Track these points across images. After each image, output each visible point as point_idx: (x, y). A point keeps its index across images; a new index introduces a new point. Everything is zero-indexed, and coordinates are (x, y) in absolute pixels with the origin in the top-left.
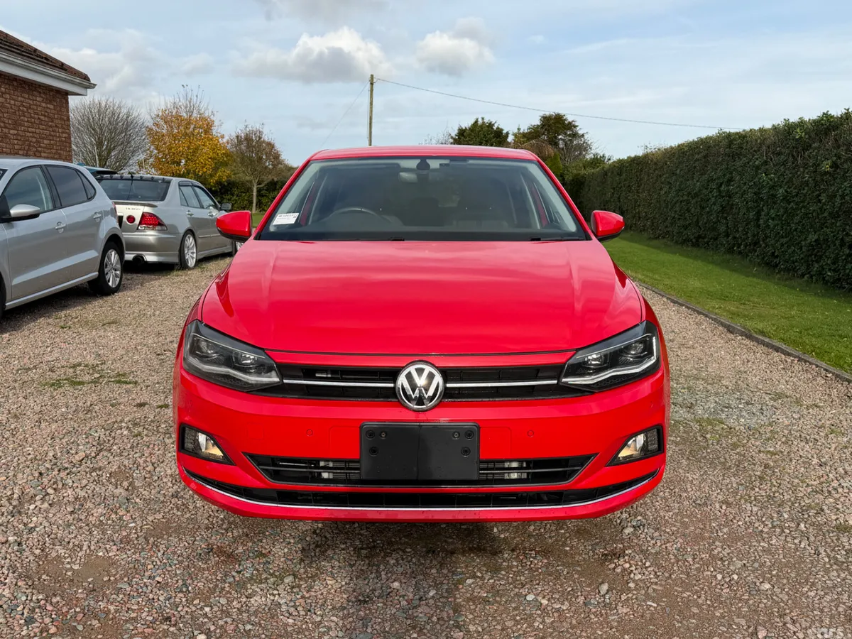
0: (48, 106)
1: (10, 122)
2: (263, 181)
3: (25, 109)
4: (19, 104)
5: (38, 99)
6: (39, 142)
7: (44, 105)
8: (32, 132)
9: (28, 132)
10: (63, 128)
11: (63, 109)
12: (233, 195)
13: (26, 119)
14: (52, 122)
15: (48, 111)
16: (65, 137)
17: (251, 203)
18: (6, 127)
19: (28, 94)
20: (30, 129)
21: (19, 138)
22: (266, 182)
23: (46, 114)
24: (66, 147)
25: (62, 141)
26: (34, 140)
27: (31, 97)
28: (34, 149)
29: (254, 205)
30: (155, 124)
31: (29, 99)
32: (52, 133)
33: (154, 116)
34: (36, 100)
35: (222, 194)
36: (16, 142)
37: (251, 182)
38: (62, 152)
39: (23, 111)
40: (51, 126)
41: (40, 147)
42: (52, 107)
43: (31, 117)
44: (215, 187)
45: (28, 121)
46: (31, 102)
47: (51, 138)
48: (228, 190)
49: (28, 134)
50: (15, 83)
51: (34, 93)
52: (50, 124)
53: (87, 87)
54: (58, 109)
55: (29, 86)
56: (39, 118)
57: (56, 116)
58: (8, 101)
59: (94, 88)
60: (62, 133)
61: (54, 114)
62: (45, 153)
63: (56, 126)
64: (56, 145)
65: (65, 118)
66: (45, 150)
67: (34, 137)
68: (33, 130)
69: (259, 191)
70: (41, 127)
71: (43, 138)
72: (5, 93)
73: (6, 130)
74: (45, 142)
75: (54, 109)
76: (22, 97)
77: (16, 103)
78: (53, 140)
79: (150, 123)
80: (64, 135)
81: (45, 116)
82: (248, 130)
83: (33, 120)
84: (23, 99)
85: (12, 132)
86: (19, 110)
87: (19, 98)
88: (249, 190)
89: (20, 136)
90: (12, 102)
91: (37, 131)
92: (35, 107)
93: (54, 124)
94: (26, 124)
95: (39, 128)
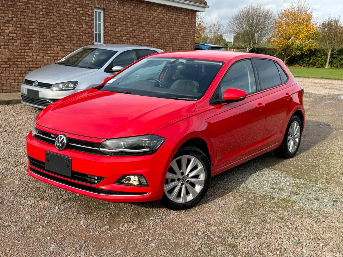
0: (185, 17)
1: (165, 26)
2: (335, 49)
3: (173, 20)
4: (171, 17)
5: (180, 15)
6: (178, 35)
7: (183, 17)
8: (175, 30)
9: (174, 30)
10: (191, 27)
11: (193, 19)
12: (317, 57)
13: (173, 24)
14: (186, 25)
15: (185, 20)
16: (192, 32)
17: (326, 61)
18: (163, 28)
19: (175, 12)
20: (174, 29)
21: (169, 33)
22: (337, 50)
23: (184, 21)
24: (192, 36)
25: (190, 34)
26: (176, 33)
27: (177, 14)
28: (175, 38)
29: (328, 63)
30: (280, 18)
31: (176, 15)
32: (186, 30)
33: (279, 13)
34: (179, 15)
35: (311, 56)
36: (167, 35)
37: (327, 49)
38: (190, 39)
39: (172, 21)
40: (185, 27)
41: (179, 37)
42: (187, 18)
43: (176, 23)
44: (307, 52)
45: (174, 25)
46: (177, 16)
47: (185, 32)
48: (314, 54)
49: (173, 31)
50: (170, 8)
51: (179, 12)
52: (185, 26)
53: (205, 8)
54: (190, 18)
55: (176, 9)
56: (180, 24)
57: (189, 22)
58: (165, 16)
59: (208, 7)
60: (191, 30)
61: (188, 21)
62: (180, 39)
63: (188, 27)
64: (187, 35)
65: (193, 23)
66: (181, 38)
67: (176, 32)
68: (176, 29)
69: (332, 55)
70: (180, 27)
71: (180, 33)
72: (165, 13)
73: (163, 30)
74: (181, 34)
75: (188, 19)
76: (172, 14)
77: (169, 17)
78: (186, 33)
79: (277, 17)
80: (192, 31)
81: (183, 22)
82: (330, 19)
83: (176, 24)
84: (172, 15)
85: (165, 30)
86: (170, 20)
87: (171, 15)
88: (326, 54)
89: (169, 32)
90: (167, 17)
91: (178, 29)
92: (178, 19)
93: (187, 26)
94: (173, 26)
95: (179, 28)
